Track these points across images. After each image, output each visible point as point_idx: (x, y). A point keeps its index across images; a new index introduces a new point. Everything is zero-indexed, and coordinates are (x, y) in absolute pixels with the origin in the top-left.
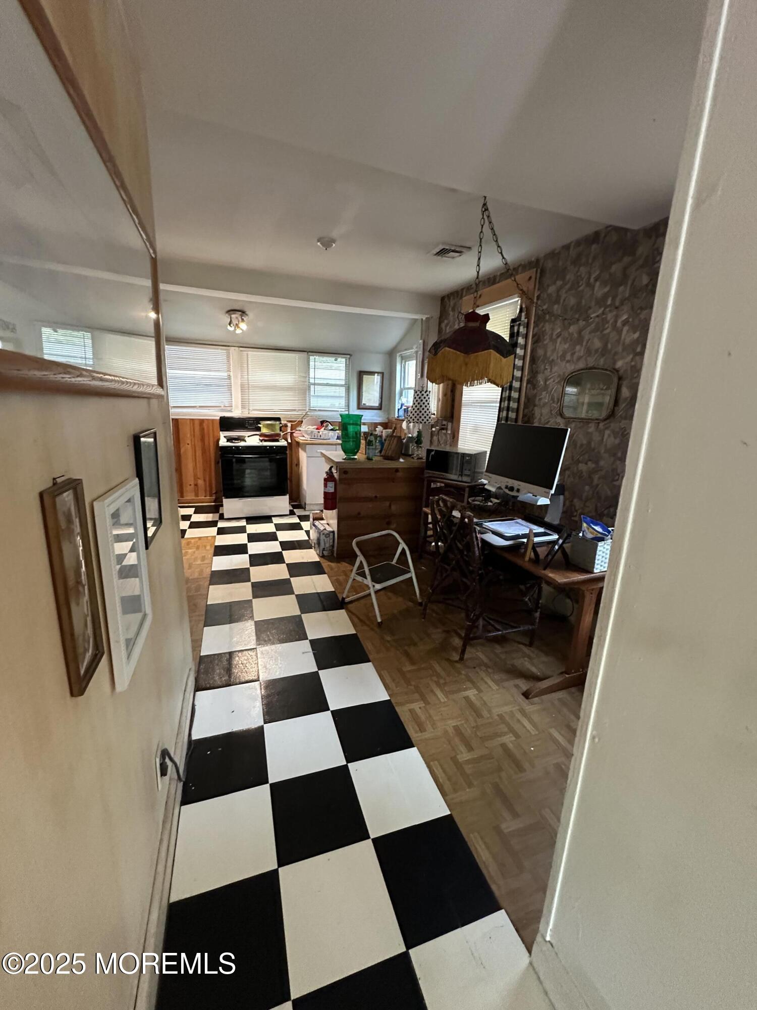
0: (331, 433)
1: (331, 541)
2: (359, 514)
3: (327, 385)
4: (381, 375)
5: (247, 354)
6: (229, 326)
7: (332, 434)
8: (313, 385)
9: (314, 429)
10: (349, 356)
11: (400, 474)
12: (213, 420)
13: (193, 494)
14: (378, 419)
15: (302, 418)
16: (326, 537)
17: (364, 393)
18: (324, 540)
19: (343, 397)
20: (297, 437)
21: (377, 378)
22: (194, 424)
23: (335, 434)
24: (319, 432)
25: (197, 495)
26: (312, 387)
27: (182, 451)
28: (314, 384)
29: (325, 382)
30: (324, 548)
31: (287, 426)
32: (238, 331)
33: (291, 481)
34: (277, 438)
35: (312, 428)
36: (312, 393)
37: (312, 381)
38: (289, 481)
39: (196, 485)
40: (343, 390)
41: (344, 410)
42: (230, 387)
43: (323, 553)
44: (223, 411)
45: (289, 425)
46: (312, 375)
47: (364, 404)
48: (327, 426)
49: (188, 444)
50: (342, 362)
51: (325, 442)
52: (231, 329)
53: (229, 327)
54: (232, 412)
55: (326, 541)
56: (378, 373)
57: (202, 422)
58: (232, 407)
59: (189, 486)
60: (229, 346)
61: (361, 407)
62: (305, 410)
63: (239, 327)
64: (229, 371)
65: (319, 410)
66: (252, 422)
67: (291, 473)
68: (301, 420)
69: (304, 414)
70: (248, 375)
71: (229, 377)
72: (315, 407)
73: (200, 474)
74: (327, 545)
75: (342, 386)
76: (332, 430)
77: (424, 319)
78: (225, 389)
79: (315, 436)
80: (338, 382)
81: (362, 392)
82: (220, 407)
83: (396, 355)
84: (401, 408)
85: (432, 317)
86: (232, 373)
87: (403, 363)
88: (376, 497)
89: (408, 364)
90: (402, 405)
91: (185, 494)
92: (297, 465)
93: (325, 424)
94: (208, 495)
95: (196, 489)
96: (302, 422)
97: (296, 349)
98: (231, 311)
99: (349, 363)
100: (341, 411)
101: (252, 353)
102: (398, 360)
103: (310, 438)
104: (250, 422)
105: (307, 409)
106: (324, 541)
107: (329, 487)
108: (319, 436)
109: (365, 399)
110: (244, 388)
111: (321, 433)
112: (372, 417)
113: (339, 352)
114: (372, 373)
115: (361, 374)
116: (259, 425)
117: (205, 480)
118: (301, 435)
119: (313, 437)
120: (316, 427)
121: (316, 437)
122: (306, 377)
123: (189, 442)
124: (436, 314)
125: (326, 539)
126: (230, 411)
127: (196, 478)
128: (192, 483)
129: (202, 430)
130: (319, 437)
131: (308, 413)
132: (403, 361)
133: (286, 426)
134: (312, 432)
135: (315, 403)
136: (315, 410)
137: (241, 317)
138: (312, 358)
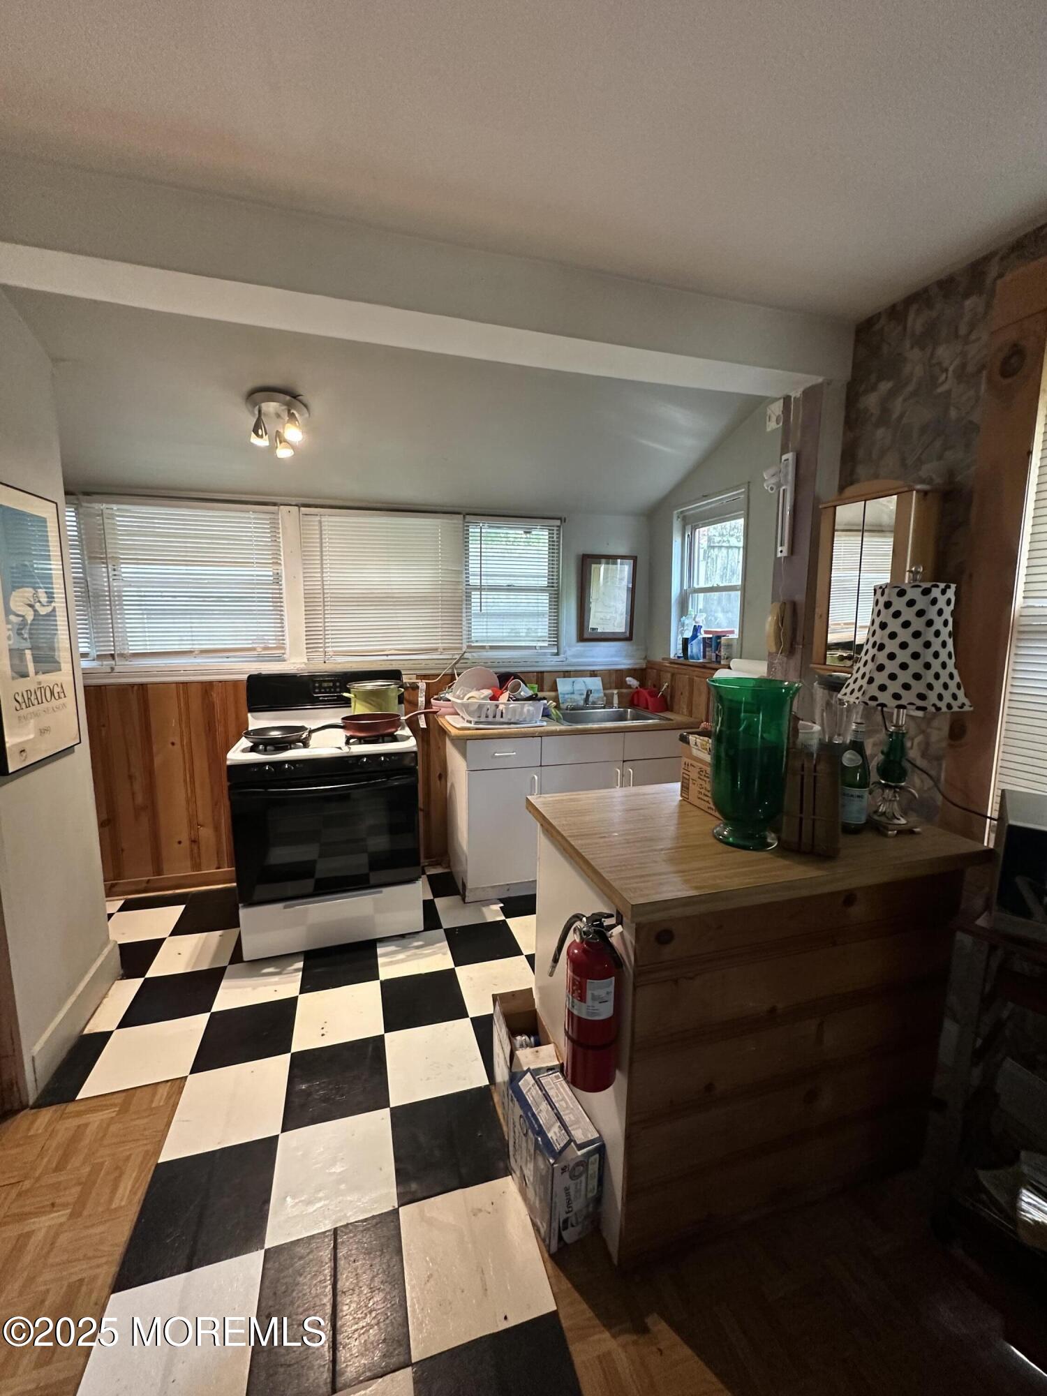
0: (528, 707)
1: (594, 1183)
2: (709, 1087)
3: (510, 588)
4: (632, 561)
5: (320, 522)
6: (253, 434)
7: (531, 708)
8: (476, 589)
9: (484, 698)
10: (558, 523)
11: (858, 911)
12: (236, 683)
13: (189, 863)
14: (624, 663)
15: (452, 668)
16: (572, 1177)
17: (592, 606)
18: (567, 1189)
19: (543, 614)
20: (443, 716)
21: (623, 571)
22: (186, 693)
23: (537, 709)
24: (497, 706)
25: (197, 866)
26: (475, 596)
27: (158, 761)
28: (480, 589)
29: (503, 582)
30: (566, 1221)
31: (418, 687)
32: (284, 453)
33: (427, 815)
34: (390, 731)
35: (480, 696)
36: (475, 608)
37: (474, 581)
38: (421, 814)
39: (194, 841)
40: (544, 598)
41: (546, 644)
42: (277, 600)
43: (560, 1238)
44: (261, 659)
45: (422, 685)
46: (474, 567)
47: (593, 629)
48: (516, 688)
49: (173, 744)
50: (541, 537)
51: (513, 729)
52: (262, 443)
53: (255, 440)
54: (285, 661)
55: (572, 1191)
56: (623, 557)
57: (207, 687)
58: (284, 648)
59: (176, 845)
60: (275, 504)
61: (586, 636)
62: (461, 649)
63: (285, 441)
64: (277, 563)
65: (492, 648)
66: (331, 684)
67: (428, 794)
68: (450, 671)
69: (458, 657)
70: (322, 573)
71: (277, 579)
72: (482, 641)
73: (204, 814)
74: (578, 1205)
75: (541, 590)
76: (530, 698)
77: (796, 393)
78: (268, 606)
79: (487, 717)
80: (532, 582)
81: (590, 603)
82: (254, 649)
83: (672, 514)
84: (694, 636)
85: (829, 383)
86: (283, 567)
87: (688, 533)
88: (773, 1010)
89: (699, 532)
90: (696, 629)
91: (165, 867)
92: (440, 777)
93: (511, 684)
94: (226, 866)
95: (196, 851)
96: (452, 678)
97: (438, 509)
98: (258, 394)
99: (558, 538)
100: (541, 647)
101: (333, 521)
102: (677, 525)
103: (476, 723)
104: (325, 685)
105: (465, 646)
106: (568, 1194)
107: (594, 998)
108: (499, 714)
109: (595, 617)
110: (314, 603)
111: (501, 707)
112: (612, 656)
113: (535, 514)
114: (611, 559)
115: (586, 563)
116: (345, 694)
117: (217, 828)
118: (450, 710)
119: (483, 719)
120: (488, 692)
121: (490, 719)
122: (459, 572)
123: (177, 740)
124: (842, 374)
125: (571, 1184)
126: (280, 659)
127: (194, 823)
128: (184, 837)
129: (208, 707)
130: (498, 719)
131: (466, 655)
132: (689, 528)
133: (415, 687)
134: (480, 707)
135: (484, 630)
136: (483, 647)
137: (289, 411)
138: (474, 530)
